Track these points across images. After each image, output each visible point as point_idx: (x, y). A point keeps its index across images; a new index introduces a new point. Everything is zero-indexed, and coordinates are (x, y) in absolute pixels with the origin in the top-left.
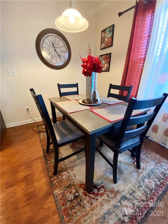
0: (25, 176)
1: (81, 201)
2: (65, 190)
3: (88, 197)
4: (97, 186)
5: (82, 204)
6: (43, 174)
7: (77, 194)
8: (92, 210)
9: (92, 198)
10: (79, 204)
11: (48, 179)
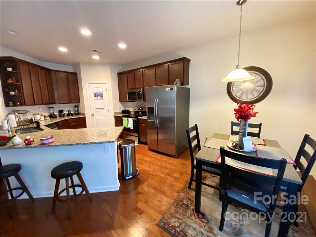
0: (177, 177)
1: (188, 209)
2: (186, 198)
3: (193, 212)
4: (205, 216)
5: (187, 210)
6: (184, 183)
7: (189, 206)
8: (188, 217)
9: (195, 215)
10: (186, 209)
11: (184, 187)
